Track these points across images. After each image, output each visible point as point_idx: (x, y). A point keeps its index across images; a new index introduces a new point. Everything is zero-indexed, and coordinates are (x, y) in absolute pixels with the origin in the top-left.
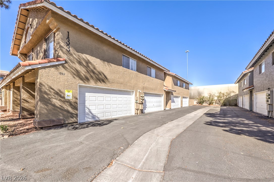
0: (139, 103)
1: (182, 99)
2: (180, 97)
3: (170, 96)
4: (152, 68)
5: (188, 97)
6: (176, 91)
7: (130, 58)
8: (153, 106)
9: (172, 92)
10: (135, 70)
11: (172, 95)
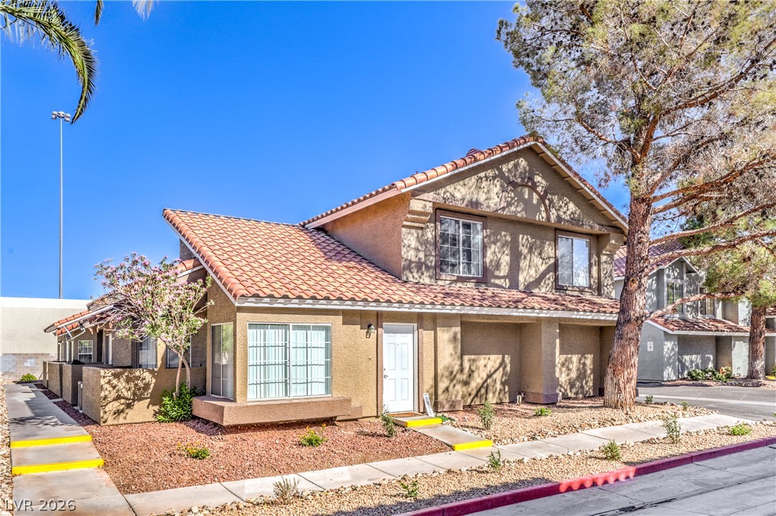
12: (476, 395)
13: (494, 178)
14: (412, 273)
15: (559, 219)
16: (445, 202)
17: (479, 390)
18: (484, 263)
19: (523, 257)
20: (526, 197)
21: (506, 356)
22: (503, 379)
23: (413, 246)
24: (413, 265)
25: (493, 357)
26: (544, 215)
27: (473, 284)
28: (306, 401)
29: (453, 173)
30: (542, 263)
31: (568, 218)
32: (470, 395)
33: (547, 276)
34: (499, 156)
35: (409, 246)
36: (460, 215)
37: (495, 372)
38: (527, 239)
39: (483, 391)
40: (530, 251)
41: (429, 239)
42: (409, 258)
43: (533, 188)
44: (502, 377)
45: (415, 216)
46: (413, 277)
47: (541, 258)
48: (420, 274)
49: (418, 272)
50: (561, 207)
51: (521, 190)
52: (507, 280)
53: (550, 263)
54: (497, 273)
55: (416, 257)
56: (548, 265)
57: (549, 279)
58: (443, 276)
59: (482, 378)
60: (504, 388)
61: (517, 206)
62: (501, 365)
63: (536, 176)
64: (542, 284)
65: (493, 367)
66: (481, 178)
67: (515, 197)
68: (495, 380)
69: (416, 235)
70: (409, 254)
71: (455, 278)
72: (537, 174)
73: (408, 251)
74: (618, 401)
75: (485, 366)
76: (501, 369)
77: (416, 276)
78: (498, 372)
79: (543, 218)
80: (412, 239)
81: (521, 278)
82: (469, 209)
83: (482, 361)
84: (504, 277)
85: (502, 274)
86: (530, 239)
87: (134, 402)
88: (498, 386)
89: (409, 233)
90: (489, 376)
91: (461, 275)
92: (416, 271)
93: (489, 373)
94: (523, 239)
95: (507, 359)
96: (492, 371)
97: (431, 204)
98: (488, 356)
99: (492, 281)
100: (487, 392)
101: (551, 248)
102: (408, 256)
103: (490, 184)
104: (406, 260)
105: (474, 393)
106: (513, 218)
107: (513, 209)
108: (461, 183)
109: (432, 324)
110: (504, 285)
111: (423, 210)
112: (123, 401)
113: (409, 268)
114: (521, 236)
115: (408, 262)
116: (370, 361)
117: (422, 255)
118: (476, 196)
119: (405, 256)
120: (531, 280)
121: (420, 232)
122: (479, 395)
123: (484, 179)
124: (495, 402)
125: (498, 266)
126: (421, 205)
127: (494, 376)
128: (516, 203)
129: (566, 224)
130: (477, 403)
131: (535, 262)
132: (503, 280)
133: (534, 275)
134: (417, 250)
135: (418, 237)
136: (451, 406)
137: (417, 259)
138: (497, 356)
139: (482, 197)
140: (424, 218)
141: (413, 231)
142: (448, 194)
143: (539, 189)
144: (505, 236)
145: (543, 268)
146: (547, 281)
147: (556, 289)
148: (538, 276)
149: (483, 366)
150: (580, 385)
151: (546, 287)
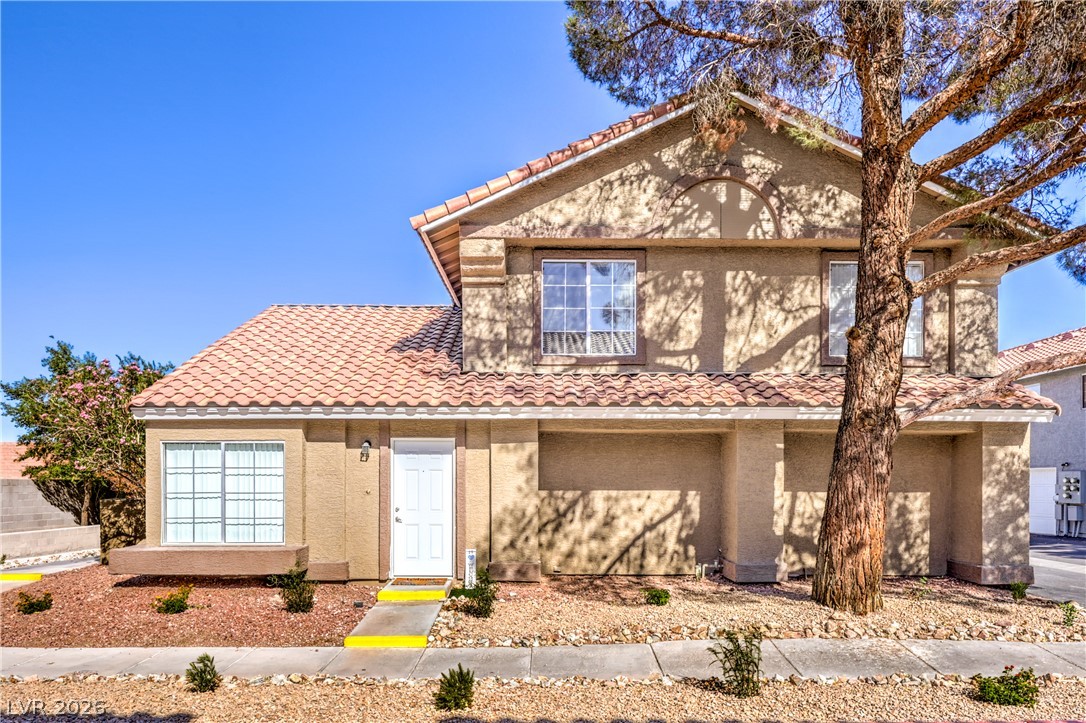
12: (620, 559)
13: (641, 177)
14: (482, 358)
15: (810, 229)
16: (528, 235)
17: (627, 550)
18: (640, 330)
19: (735, 312)
20: (723, 199)
21: (692, 493)
22: (684, 534)
23: (484, 315)
24: (484, 346)
25: (657, 494)
26: (769, 227)
27: (616, 368)
28: (222, 549)
29: (524, 184)
30: (786, 319)
31: (837, 224)
32: (605, 557)
33: (801, 342)
34: (632, 134)
35: (476, 317)
36: (584, 254)
37: (663, 520)
38: (746, 278)
39: (635, 552)
40: (755, 297)
41: (521, 301)
42: (477, 335)
43: (739, 178)
44: (681, 530)
45: (477, 267)
46: (485, 365)
47: (783, 310)
48: (497, 359)
49: (493, 356)
50: (816, 205)
51: (710, 189)
52: (694, 358)
53: (806, 317)
54: (669, 346)
55: (491, 332)
56: (800, 322)
57: (805, 348)
58: (547, 360)
59: (633, 531)
60: (686, 551)
61: (700, 218)
62: (677, 508)
63: (746, 158)
64: (785, 358)
65: (658, 511)
66: (611, 183)
67: (692, 204)
68: (664, 535)
69: (489, 297)
70: (477, 330)
71: (573, 361)
72: (749, 153)
73: (474, 325)
74: (826, 589)
75: (640, 510)
76: (678, 516)
77: (489, 362)
78: (669, 521)
79: (764, 233)
80: (482, 303)
81: (729, 352)
82: (582, 240)
83: (632, 499)
84: (688, 353)
85: (681, 346)
86: (753, 277)
87: (135, 540)
88: (671, 545)
89: (477, 296)
90: (650, 527)
91: (589, 354)
92: (490, 355)
93: (648, 524)
94: (734, 281)
95: (694, 500)
96: (657, 518)
97: (501, 243)
98: (646, 493)
99: (659, 361)
100: (643, 555)
101: (810, 287)
102: (474, 332)
103: (630, 191)
104: (470, 338)
105: (616, 553)
106: (692, 243)
107: (689, 224)
108: (567, 196)
109: (485, 437)
110: (686, 366)
111: (485, 255)
112: (123, 538)
113: (477, 351)
114: (729, 275)
115: (472, 342)
116: (368, 497)
117: (501, 329)
118: (598, 216)
119: (468, 333)
120: (756, 353)
121: (498, 291)
122: (625, 558)
123: (616, 184)
124: (662, 573)
125: (673, 331)
126: (482, 247)
127: (661, 528)
128: (696, 215)
129: (829, 236)
130: (620, 572)
131: (766, 318)
132: (683, 359)
133: (764, 343)
134: (492, 321)
135: (494, 299)
136: (519, 572)
137: (492, 336)
138: (666, 493)
139: (612, 215)
140: (494, 267)
141: (484, 291)
142: (537, 222)
143: (753, 180)
144: (692, 278)
145: (784, 330)
146: (799, 353)
147: (821, 365)
148: (774, 344)
149: (635, 509)
150: (890, 552)
151: (796, 364)
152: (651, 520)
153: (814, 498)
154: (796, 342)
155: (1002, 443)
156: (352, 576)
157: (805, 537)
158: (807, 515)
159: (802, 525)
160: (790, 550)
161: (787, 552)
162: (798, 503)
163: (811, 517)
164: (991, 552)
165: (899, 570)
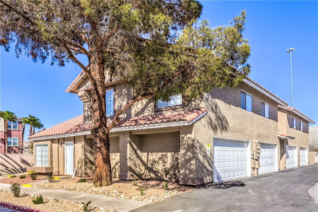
0: (255, 159)
1: (299, 152)
2: (297, 148)
3: (285, 146)
4: (265, 103)
5: (306, 148)
6: (294, 138)
7: (247, 93)
8: (266, 164)
9: (287, 139)
10: (251, 110)
11: (287, 145)
18: (114, 108)
23: (86, 110)
25: (118, 154)
27: (110, 119)
37: (119, 162)
45: (82, 98)
52: (125, 114)
57: (150, 107)
59: (114, 165)
64: (146, 111)
65: (118, 159)
69: (87, 105)
70: (85, 114)
75: (115, 159)
77: (87, 121)
80: (86, 107)
81: (133, 111)
83: (113, 156)
89: (85, 105)
90: (117, 164)
97: (84, 91)
98: (116, 154)
100: (115, 172)
104: (84, 116)
110: (124, 117)
113: (85, 119)
116: (62, 156)
117: (89, 113)
120: (139, 110)
126: (81, 93)
127: (119, 164)
132: (123, 115)
133: (141, 107)
134: (88, 111)
136: (81, 174)
137: (88, 115)
144: (125, 91)
145: (145, 102)
146: (149, 109)
147: (154, 112)
148: (143, 107)
149: (114, 159)
150: (173, 173)
151: (148, 112)
152: (117, 162)
153: (153, 155)
154: (148, 106)
155: (186, 134)
156: (60, 174)
157: (151, 167)
158: (151, 160)
159: (150, 164)
160: (148, 171)
161: (146, 172)
162: (149, 156)
163: (152, 161)
164: (183, 173)
165: (176, 179)
